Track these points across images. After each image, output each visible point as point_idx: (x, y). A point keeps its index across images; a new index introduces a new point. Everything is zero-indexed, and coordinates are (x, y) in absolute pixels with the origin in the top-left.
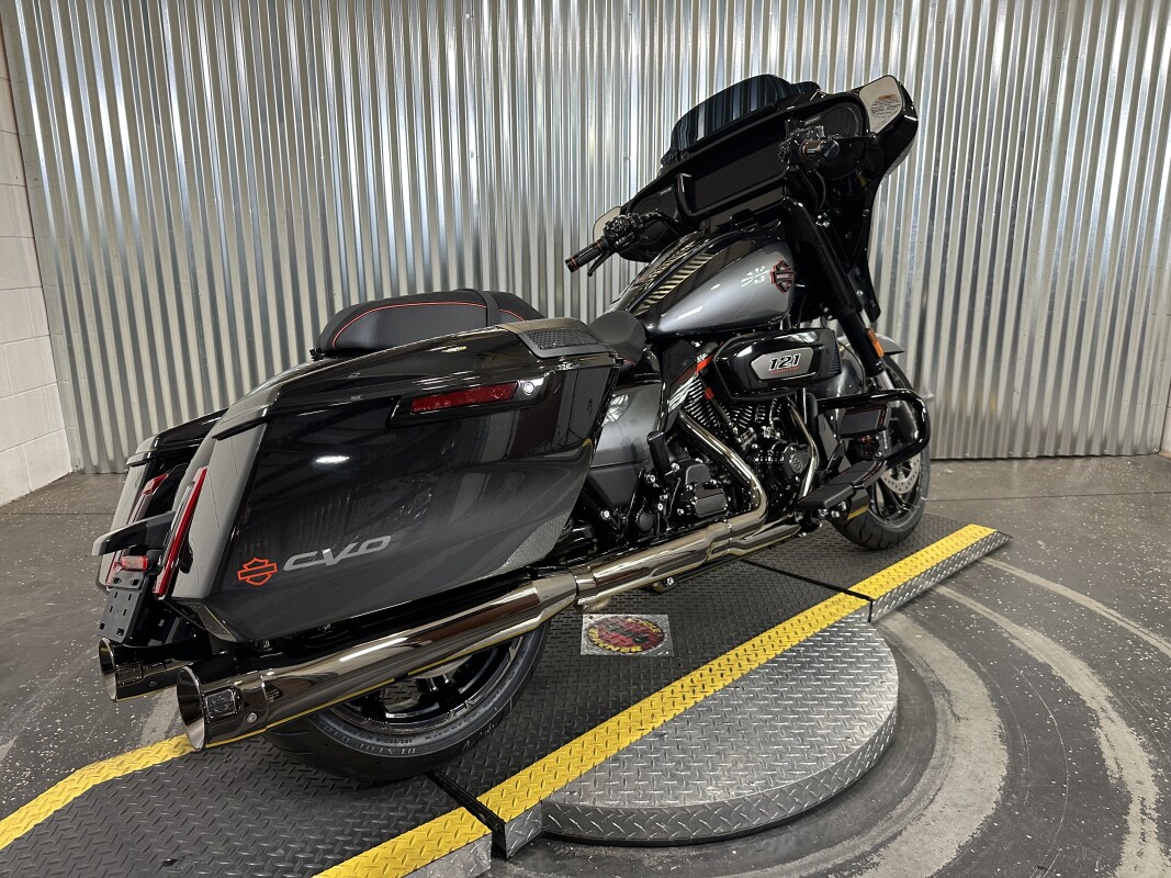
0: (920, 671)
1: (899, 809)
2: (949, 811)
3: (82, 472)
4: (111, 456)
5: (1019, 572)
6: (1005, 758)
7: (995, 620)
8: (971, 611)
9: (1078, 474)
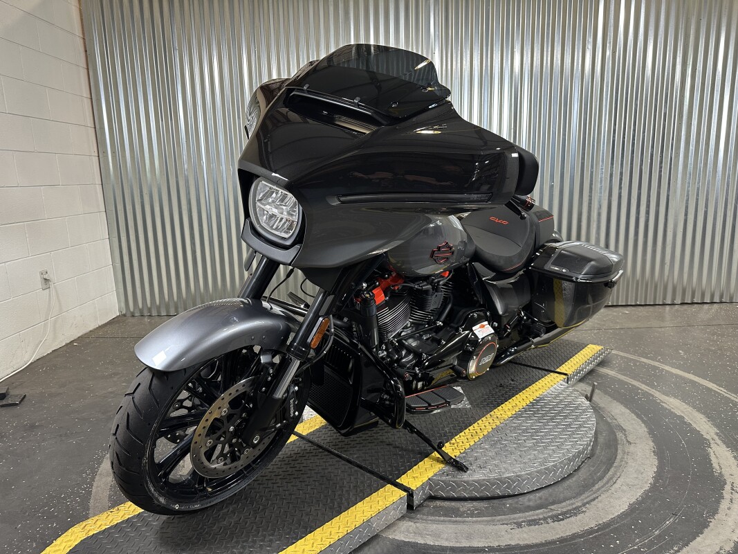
0: (608, 419)
1: (597, 486)
2: (624, 488)
3: (124, 315)
4: (140, 306)
5: (667, 368)
6: (656, 463)
7: (652, 393)
8: (639, 389)
9: (706, 313)
